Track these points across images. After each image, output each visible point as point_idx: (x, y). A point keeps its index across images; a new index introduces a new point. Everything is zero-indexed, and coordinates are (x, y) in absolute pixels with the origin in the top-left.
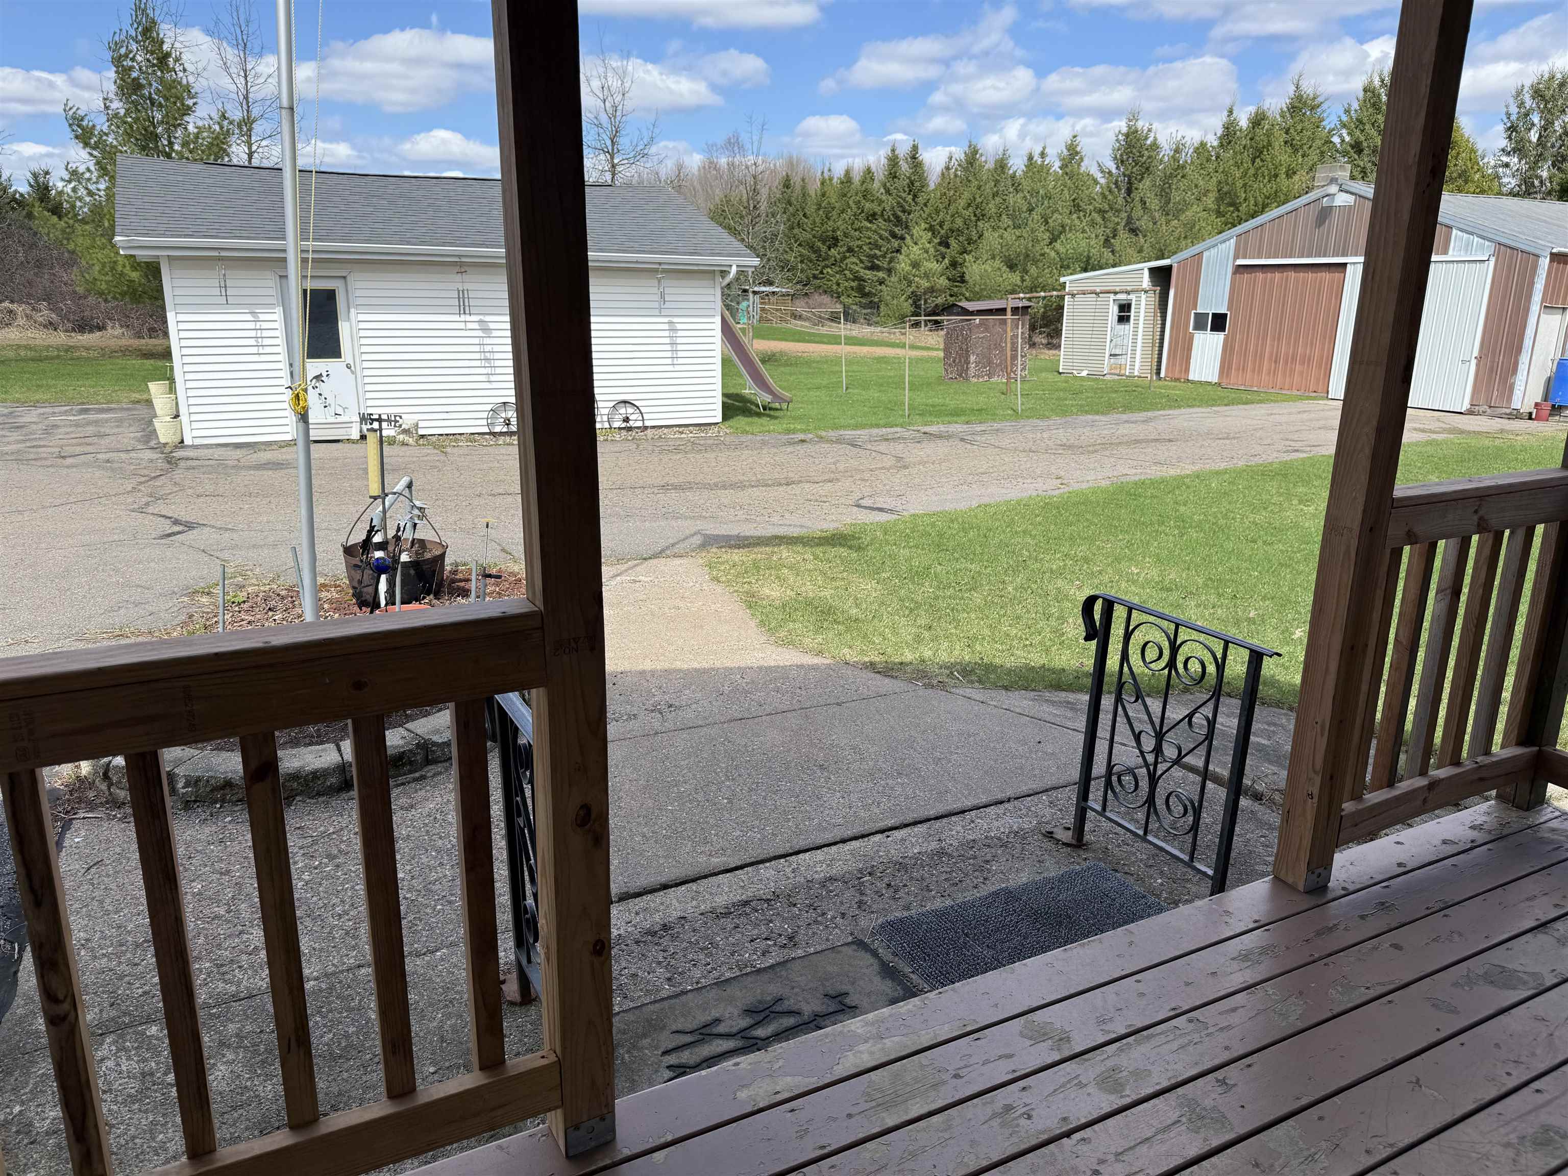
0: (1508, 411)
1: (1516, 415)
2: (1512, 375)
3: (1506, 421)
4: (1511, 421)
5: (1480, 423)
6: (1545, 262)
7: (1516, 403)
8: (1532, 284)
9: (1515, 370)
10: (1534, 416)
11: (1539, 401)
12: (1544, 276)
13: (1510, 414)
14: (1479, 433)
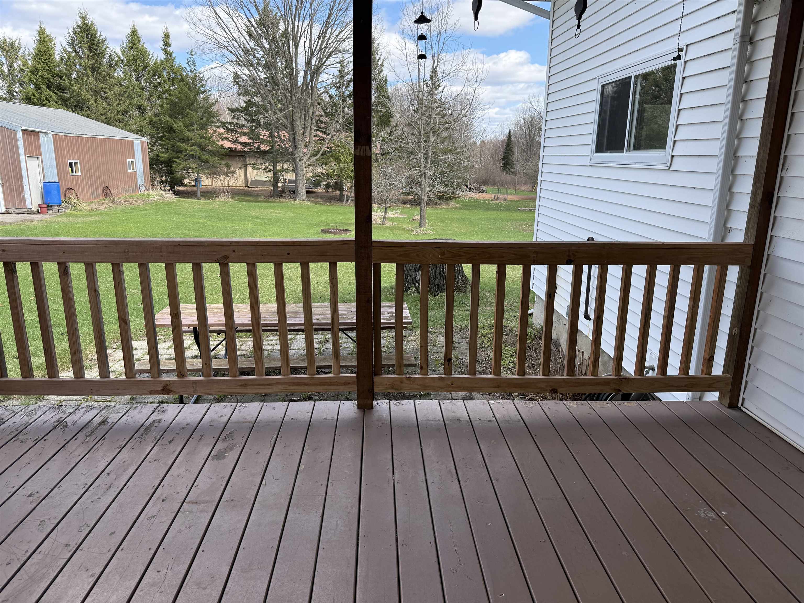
0: (26, 210)
1: (31, 212)
2: (22, 192)
3: (27, 215)
4: (29, 215)
5: (12, 217)
6: (20, 134)
7: (29, 206)
8: (17, 146)
9: (23, 190)
10: (40, 211)
11: (40, 203)
12: (22, 141)
13: (28, 211)
14: (12, 223)
